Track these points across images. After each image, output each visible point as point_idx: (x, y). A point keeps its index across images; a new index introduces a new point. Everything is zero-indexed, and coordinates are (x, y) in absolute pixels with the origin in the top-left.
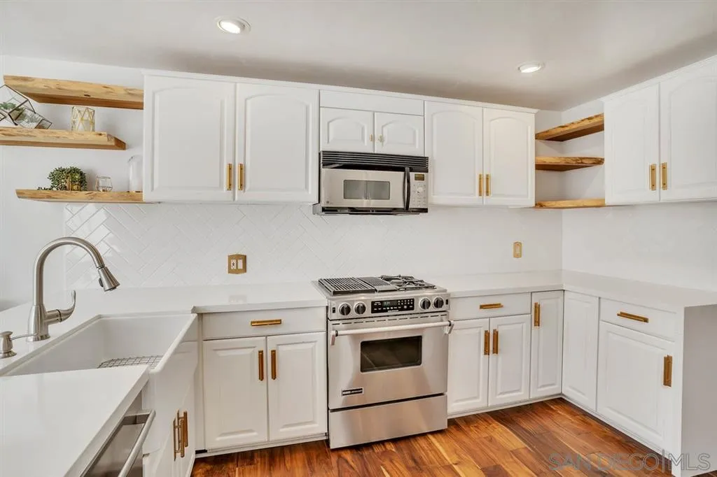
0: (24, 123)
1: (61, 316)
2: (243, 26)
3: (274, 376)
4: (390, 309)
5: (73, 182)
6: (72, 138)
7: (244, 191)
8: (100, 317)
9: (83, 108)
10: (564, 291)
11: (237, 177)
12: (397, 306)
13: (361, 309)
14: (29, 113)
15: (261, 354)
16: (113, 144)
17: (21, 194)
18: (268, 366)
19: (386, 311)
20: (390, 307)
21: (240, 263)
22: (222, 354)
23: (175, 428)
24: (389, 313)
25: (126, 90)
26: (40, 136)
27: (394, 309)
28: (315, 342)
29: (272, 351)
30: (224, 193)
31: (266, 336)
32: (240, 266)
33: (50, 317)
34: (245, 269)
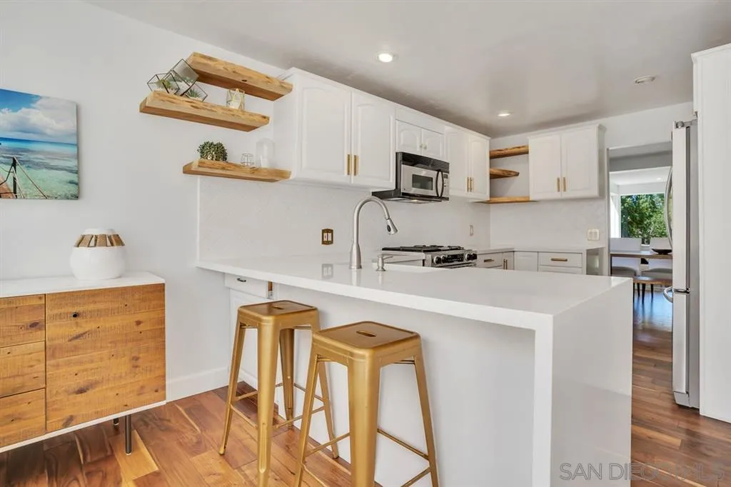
10: (514, 252)
11: (353, 165)
19: (452, 262)
21: (330, 235)
25: (280, 83)
27: (456, 260)
30: (345, 177)
32: (330, 238)
34: (332, 241)
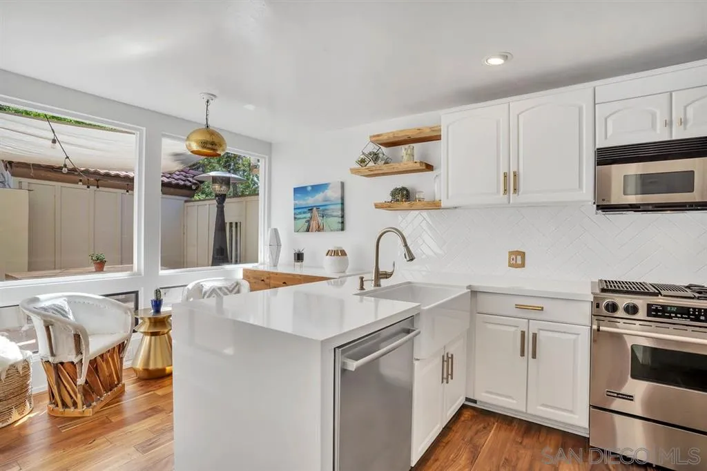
0: (379, 162)
1: (387, 275)
2: (505, 57)
3: (534, 356)
4: (676, 317)
5: (403, 196)
6: (402, 167)
7: (518, 195)
8: (409, 283)
9: (407, 146)
11: (511, 183)
12: (689, 314)
13: (632, 309)
14: (381, 155)
15: (523, 334)
16: (424, 168)
17: (377, 206)
18: (529, 346)
19: (670, 317)
20: (676, 314)
21: (519, 258)
22: (490, 326)
23: (443, 361)
24: (675, 320)
25: (430, 128)
26: (385, 168)
27: (682, 317)
28: (578, 334)
29: (533, 334)
30: (501, 197)
31: (529, 319)
32: (519, 262)
33: (381, 275)
34: (523, 265)
